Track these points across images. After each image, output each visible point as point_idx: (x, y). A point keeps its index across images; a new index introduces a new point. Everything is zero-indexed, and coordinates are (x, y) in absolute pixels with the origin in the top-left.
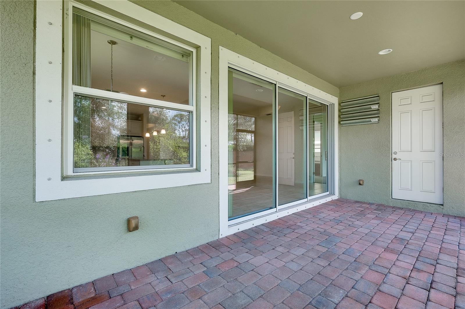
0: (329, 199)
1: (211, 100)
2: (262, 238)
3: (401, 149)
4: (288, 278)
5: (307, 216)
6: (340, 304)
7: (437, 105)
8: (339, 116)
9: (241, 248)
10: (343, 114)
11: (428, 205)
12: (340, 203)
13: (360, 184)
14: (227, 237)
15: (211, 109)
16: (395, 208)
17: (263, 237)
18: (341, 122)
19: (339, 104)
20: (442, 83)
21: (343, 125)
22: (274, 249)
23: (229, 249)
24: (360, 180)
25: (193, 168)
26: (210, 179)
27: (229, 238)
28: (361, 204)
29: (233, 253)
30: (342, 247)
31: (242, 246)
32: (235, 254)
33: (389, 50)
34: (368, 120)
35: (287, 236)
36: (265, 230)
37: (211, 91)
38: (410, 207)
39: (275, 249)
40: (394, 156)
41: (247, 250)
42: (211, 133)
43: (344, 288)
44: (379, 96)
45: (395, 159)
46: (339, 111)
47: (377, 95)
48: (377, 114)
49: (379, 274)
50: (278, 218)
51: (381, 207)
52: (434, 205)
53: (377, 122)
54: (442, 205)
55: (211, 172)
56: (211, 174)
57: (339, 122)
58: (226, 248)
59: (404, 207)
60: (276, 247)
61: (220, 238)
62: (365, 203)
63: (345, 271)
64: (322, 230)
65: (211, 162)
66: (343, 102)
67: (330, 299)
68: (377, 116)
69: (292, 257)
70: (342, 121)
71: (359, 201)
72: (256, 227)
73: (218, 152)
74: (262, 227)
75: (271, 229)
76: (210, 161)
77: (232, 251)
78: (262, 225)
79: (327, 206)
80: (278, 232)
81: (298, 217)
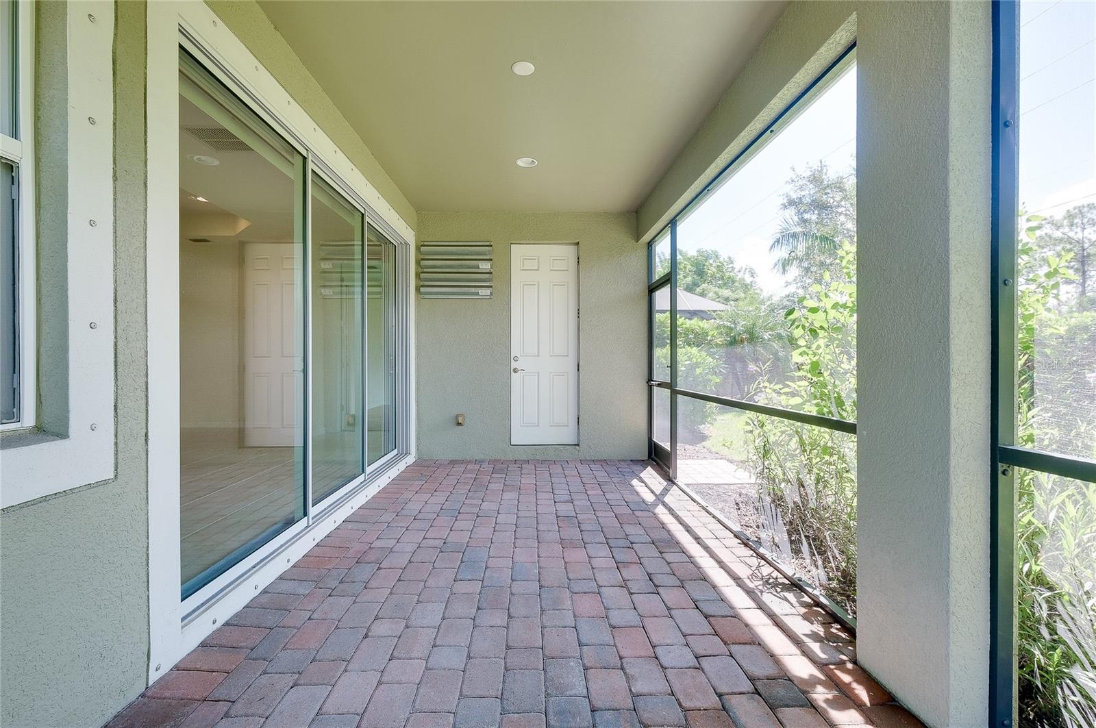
0: (402, 466)
1: (115, 141)
2: (309, 619)
3: (525, 352)
4: (462, 696)
5: (382, 519)
6: (592, 693)
7: (570, 277)
8: (417, 275)
9: (264, 679)
10: (425, 270)
11: (561, 447)
12: (425, 469)
13: (459, 424)
14: (182, 666)
15: (115, 178)
16: (520, 463)
17: (309, 614)
18: (422, 290)
19: (418, 249)
20: (578, 243)
21: (426, 296)
22: (366, 636)
23: (222, 707)
24: (457, 416)
25: (18, 425)
26: (113, 461)
27: (192, 666)
28: (464, 465)
29: (250, 712)
30: (500, 566)
31: (264, 673)
32: (260, 712)
33: (533, 161)
34: (473, 290)
35: (373, 584)
36: (301, 591)
37: (115, 102)
38: (537, 457)
39: (370, 634)
40: (514, 365)
41: (290, 679)
42: (116, 275)
43: (570, 655)
44: (491, 246)
45: (515, 371)
46: (418, 263)
47: (488, 244)
48: (487, 280)
49: (590, 595)
50: (315, 543)
51: (500, 466)
52: (569, 447)
53: (488, 297)
54: (578, 445)
55: (116, 436)
56: (116, 444)
57: (417, 289)
58: (204, 709)
59: (529, 458)
60: (369, 629)
61: (150, 683)
62: (469, 462)
63: (544, 616)
64: (439, 543)
65: (116, 392)
66: (425, 243)
67: (572, 693)
68: (488, 284)
69: (427, 636)
70: (423, 286)
71: (456, 459)
72: (265, 591)
73: (143, 353)
74: (285, 586)
75: (318, 582)
76: (113, 388)
77: (239, 705)
78: (281, 578)
79: (402, 482)
80: (341, 582)
81: (365, 526)
